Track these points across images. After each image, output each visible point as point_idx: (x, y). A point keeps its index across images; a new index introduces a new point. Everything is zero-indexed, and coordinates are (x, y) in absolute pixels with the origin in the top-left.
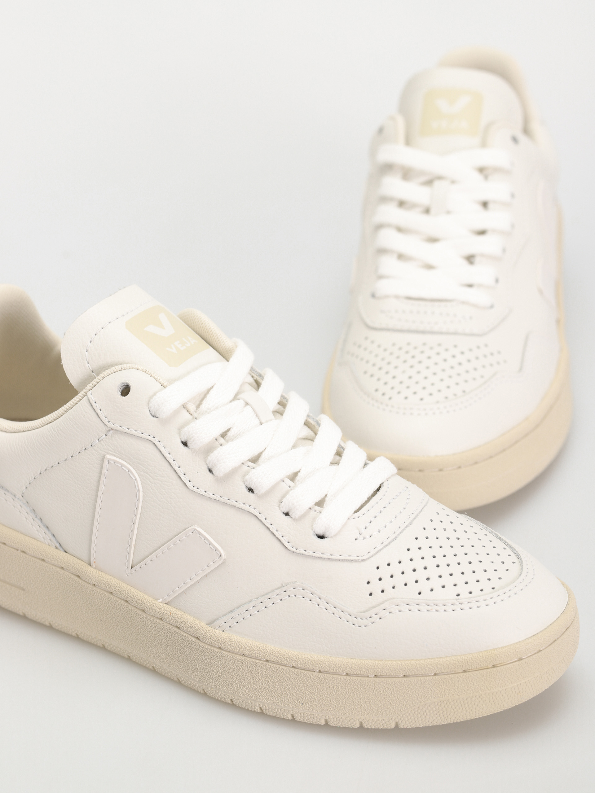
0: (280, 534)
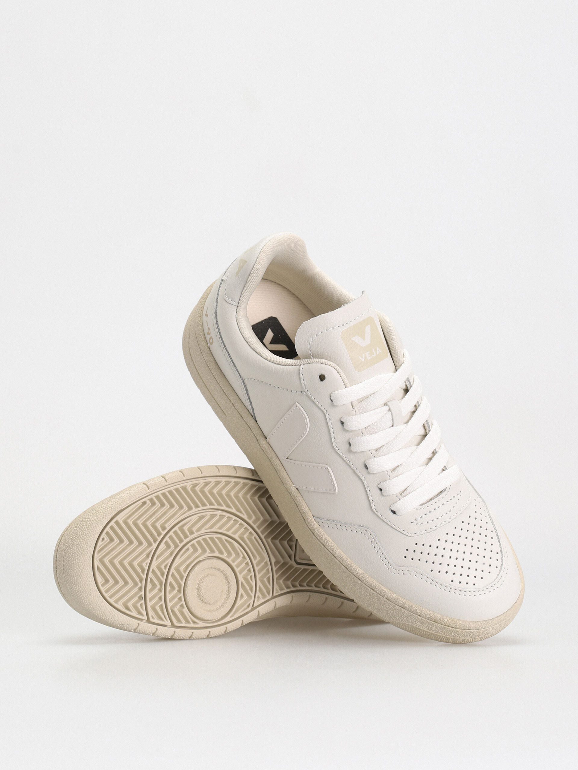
0: (372, 498)
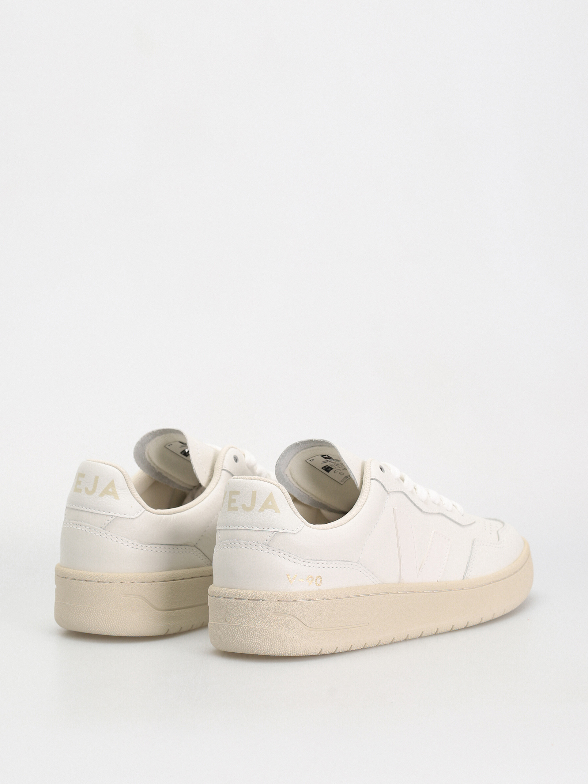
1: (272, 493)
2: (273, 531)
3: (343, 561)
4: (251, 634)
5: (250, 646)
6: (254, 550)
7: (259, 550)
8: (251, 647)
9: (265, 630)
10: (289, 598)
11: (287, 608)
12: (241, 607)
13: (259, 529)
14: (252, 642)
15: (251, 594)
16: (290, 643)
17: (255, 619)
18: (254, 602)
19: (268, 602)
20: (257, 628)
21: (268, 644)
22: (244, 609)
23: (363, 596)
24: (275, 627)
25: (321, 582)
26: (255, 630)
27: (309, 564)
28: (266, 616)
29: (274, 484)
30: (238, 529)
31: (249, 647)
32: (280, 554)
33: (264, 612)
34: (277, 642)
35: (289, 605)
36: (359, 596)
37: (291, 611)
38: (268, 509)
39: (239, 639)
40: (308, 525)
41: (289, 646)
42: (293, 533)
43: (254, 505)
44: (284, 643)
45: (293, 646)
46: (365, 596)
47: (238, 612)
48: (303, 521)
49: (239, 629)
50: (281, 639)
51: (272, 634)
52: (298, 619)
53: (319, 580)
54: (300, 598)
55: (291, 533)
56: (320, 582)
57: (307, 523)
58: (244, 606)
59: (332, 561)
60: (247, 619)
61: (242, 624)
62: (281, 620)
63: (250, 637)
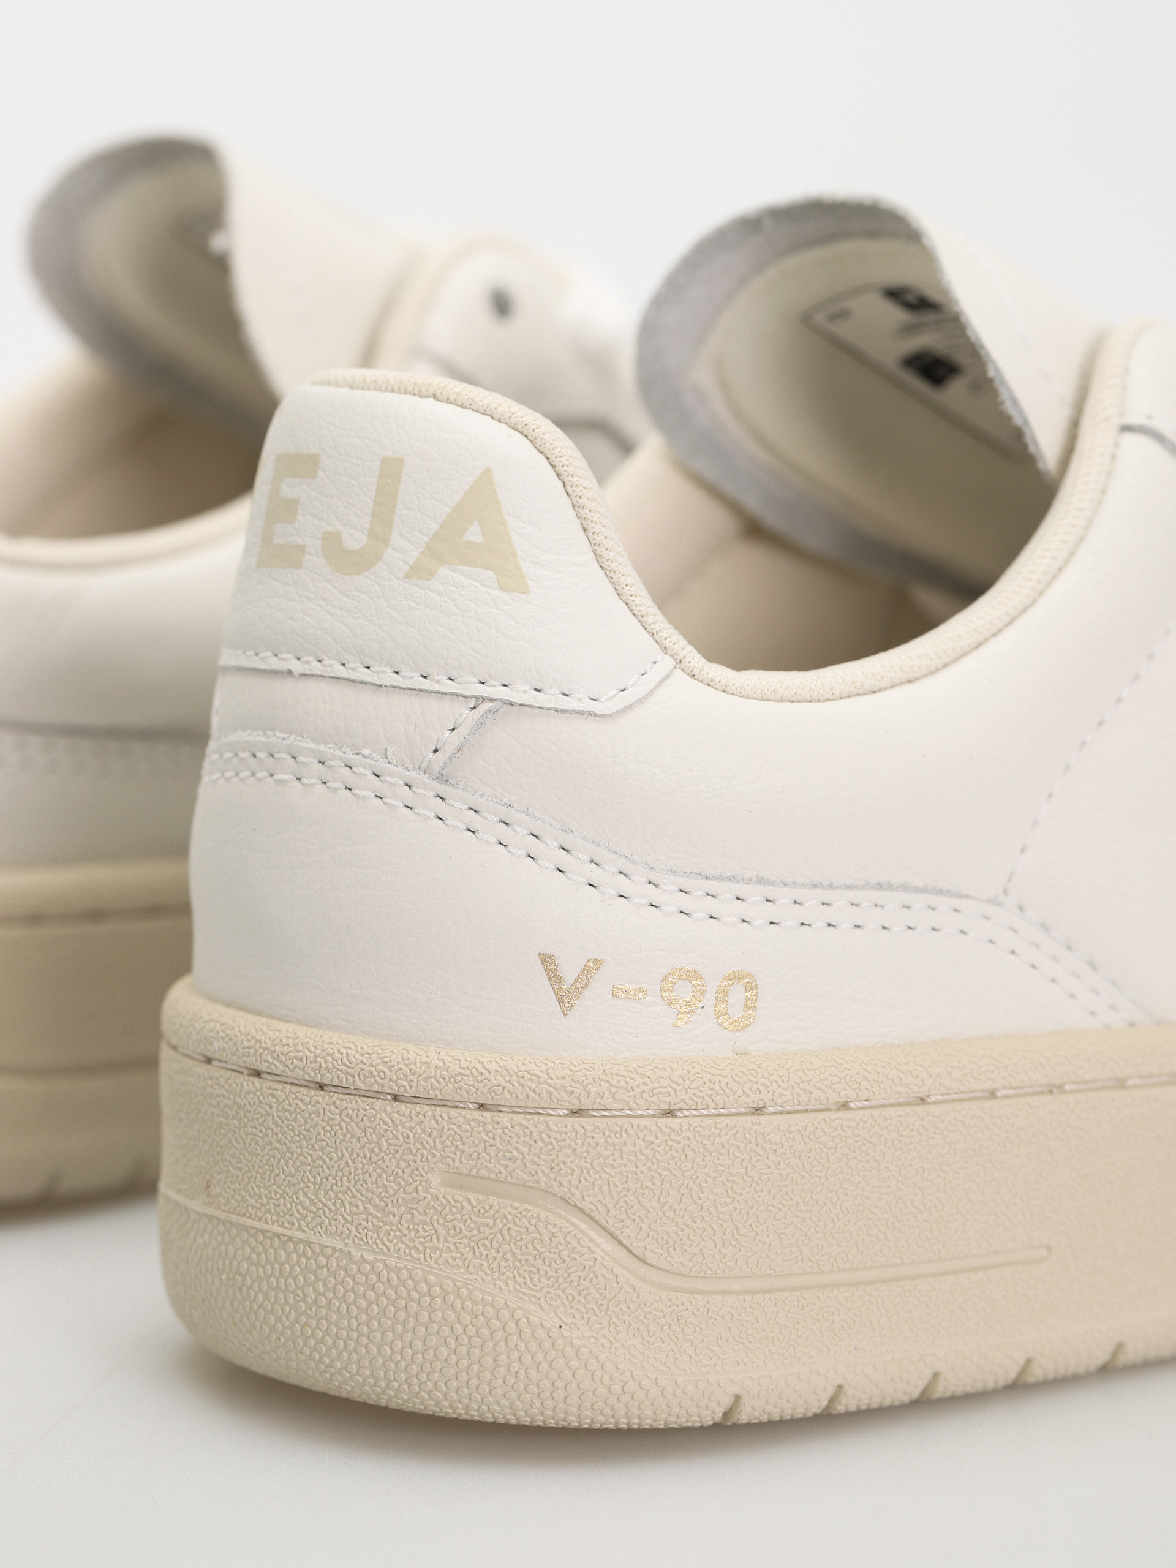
1: (488, 471)
2: (477, 698)
3: (904, 888)
4: (325, 1285)
5: (317, 1357)
6: (365, 798)
7: (393, 802)
8: (321, 1361)
9: (398, 1270)
10: (545, 1096)
11: (525, 1150)
12: (276, 1124)
13: (397, 680)
14: (327, 1332)
15: (332, 1055)
16: (540, 1357)
17: (347, 1199)
18: (346, 1102)
19: (418, 1108)
20: (356, 1254)
21: (410, 1352)
22: (292, 1141)
23: (1017, 1096)
24: (455, 1259)
25: (750, 1006)
26: (345, 1269)
27: (685, 902)
28: (410, 1189)
29: (513, 421)
30: (290, 673)
31: (311, 1357)
32: (510, 831)
33: (397, 1166)
34: (464, 1349)
35: (540, 1133)
36: (992, 1095)
37: (552, 1169)
38: (461, 567)
39: (261, 1306)
40: (696, 672)
41: (532, 1372)
42: (590, 714)
43: (386, 542)
44: (504, 1357)
45: (553, 1375)
46: (1028, 1094)
47: (263, 1149)
48: (667, 643)
49: (266, 1251)
50: (485, 1331)
51: (433, 1298)
52: (593, 1219)
53: (738, 996)
54: (609, 1102)
55: (580, 713)
56: (747, 1008)
57: (695, 659)
58: (295, 1120)
59: (830, 886)
60: (305, 1194)
61: (282, 1225)
62: (491, 1222)
63: (315, 1301)
